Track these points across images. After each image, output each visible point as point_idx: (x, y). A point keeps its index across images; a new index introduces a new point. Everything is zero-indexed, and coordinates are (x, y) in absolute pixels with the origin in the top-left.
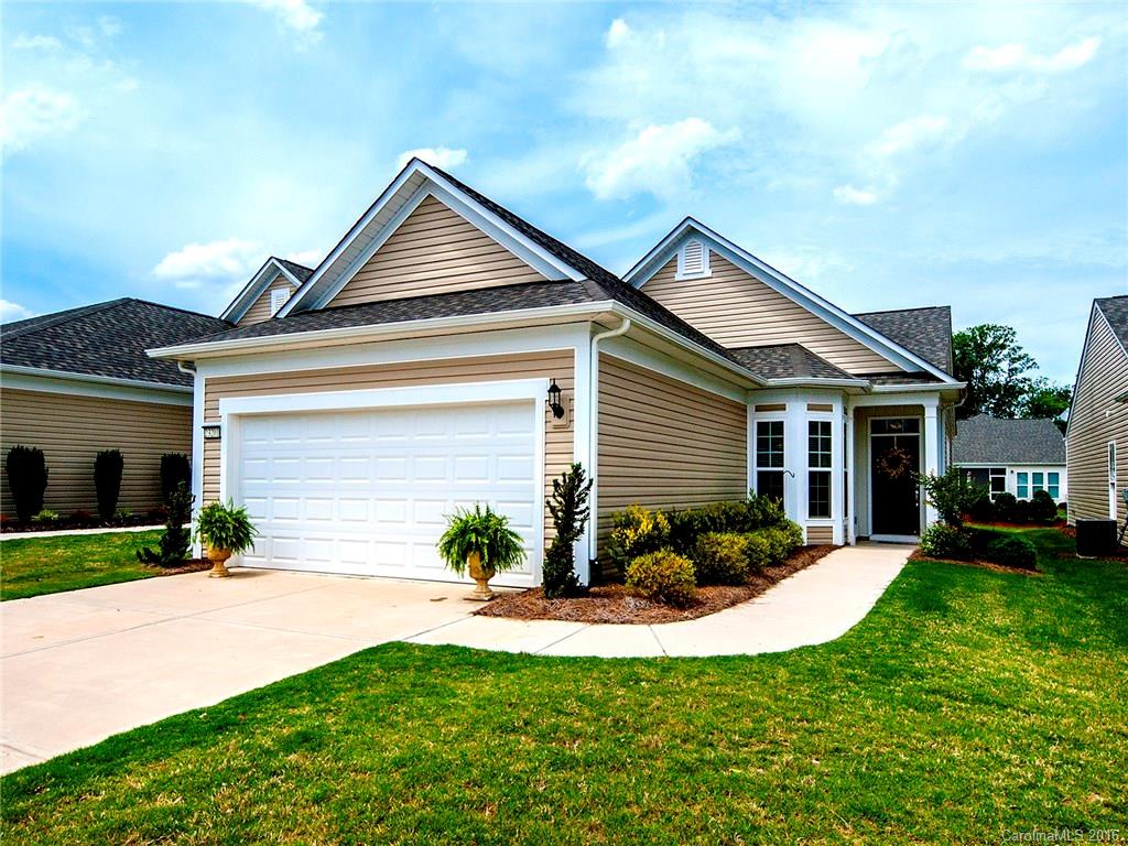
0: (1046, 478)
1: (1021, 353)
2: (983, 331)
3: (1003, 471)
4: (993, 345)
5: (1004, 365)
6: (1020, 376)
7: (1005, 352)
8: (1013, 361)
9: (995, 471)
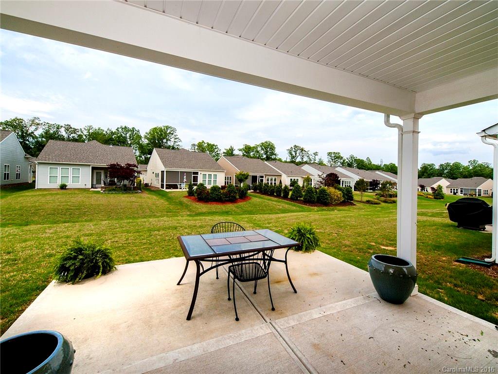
0: (207, 176)
1: (177, 137)
2: (168, 128)
3: (197, 173)
4: (170, 133)
5: (173, 140)
6: (177, 144)
7: (173, 136)
8: (175, 139)
9: (194, 173)
